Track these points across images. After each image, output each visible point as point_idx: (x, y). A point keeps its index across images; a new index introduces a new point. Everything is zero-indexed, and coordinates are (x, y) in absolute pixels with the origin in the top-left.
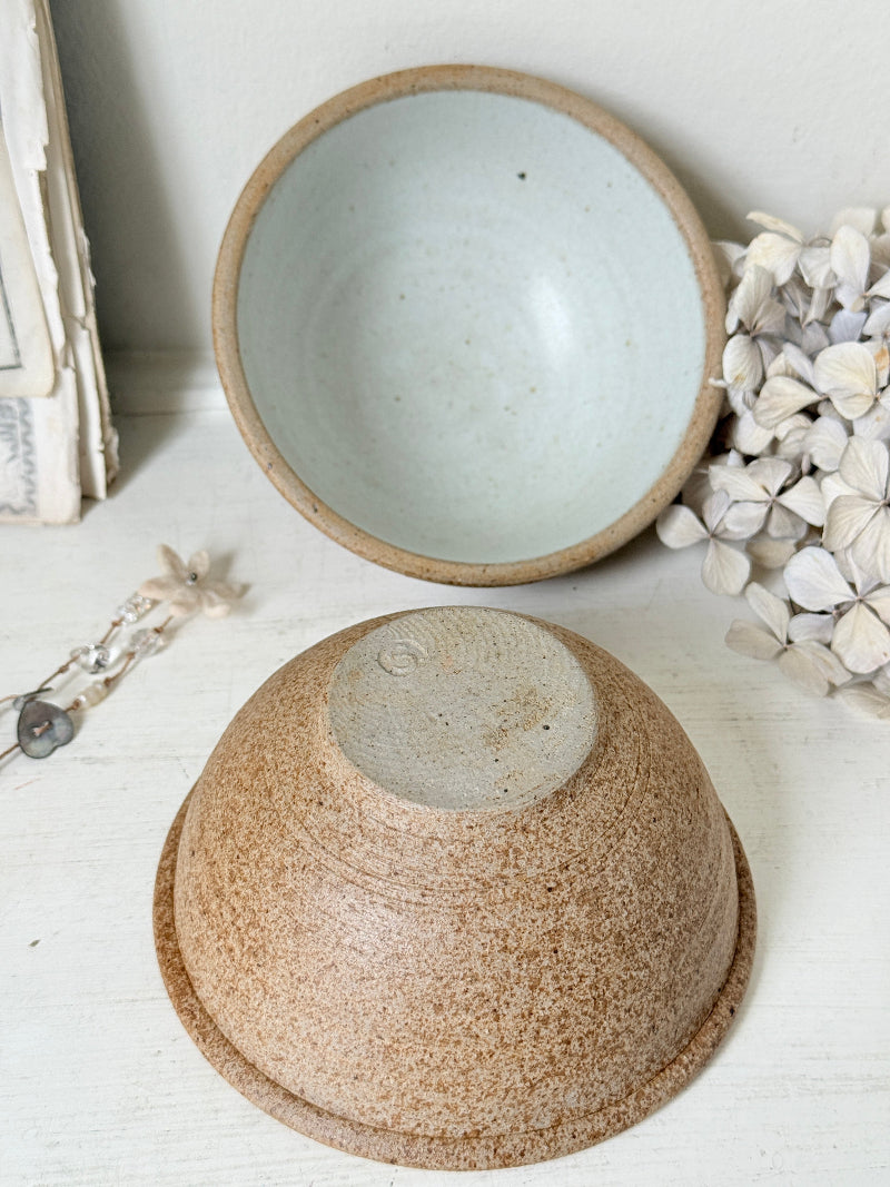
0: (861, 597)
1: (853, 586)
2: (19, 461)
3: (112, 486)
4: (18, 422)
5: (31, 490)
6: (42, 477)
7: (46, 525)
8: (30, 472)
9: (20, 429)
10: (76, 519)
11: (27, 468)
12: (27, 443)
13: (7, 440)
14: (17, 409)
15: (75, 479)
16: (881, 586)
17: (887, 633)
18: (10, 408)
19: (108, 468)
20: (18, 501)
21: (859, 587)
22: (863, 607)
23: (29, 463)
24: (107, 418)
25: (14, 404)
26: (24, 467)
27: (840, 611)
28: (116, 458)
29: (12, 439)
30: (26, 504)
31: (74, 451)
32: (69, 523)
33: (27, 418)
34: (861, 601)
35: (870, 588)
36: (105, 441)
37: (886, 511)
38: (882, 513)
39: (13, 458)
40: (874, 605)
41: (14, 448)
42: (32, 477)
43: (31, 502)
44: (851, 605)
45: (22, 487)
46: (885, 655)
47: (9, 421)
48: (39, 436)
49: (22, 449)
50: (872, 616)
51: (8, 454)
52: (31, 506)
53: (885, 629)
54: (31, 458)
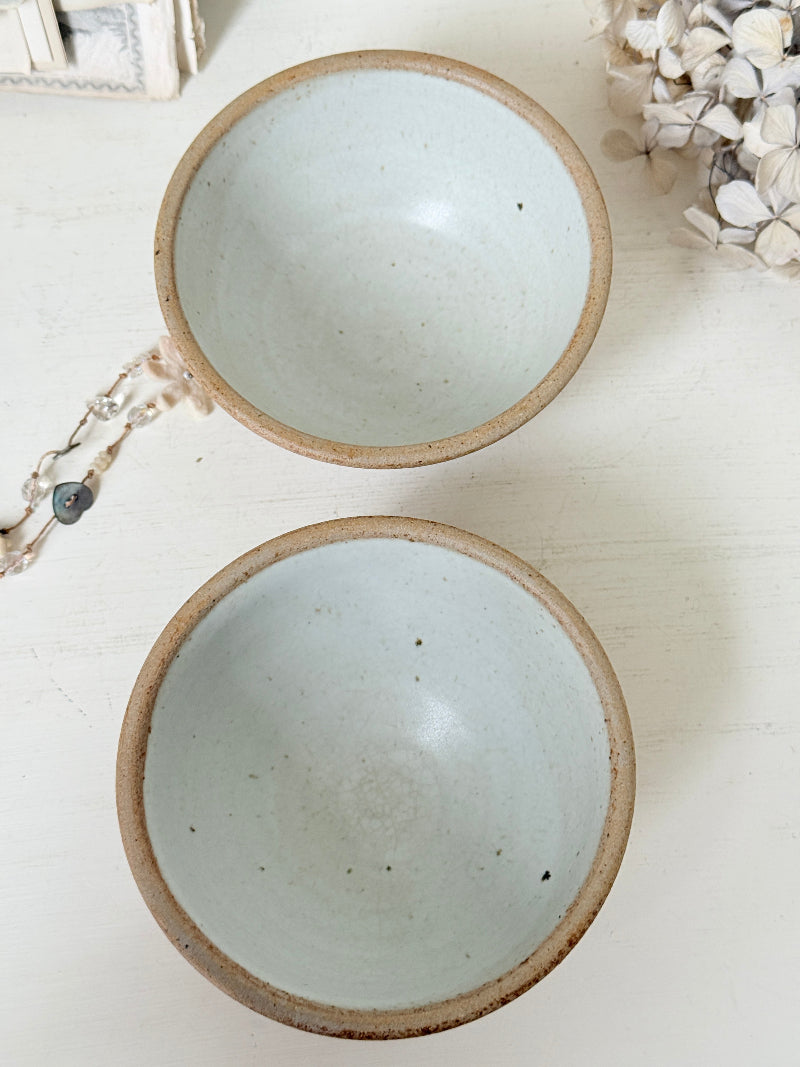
0: (777, 216)
1: (771, 208)
2: (129, 50)
3: (202, 61)
4: (126, 21)
5: (140, 73)
6: (148, 63)
7: (154, 100)
8: (138, 59)
9: (129, 27)
10: (178, 95)
11: (136, 56)
12: (135, 37)
13: (119, 35)
14: (126, 12)
15: (174, 63)
16: (792, 204)
17: (797, 238)
18: (119, 11)
19: (197, 47)
20: (131, 82)
21: (776, 209)
22: (780, 223)
23: (137, 52)
24: (196, 12)
25: (123, 8)
26: (133, 56)
27: (762, 226)
28: (204, 40)
29: (123, 34)
30: (137, 84)
31: (173, 42)
32: (172, 98)
33: (134, 18)
34: (777, 219)
35: (783, 209)
36: (195, 30)
37: (798, 153)
38: (795, 153)
39: (125, 48)
40: (787, 219)
41: (125, 41)
42: (140, 63)
43: (140, 82)
44: (769, 222)
45: (132, 71)
46: (796, 251)
47: (119, 21)
48: (144, 32)
49: (130, 41)
50: (786, 227)
51: (120, 45)
52: (141, 85)
53: (795, 234)
54: (138, 48)
